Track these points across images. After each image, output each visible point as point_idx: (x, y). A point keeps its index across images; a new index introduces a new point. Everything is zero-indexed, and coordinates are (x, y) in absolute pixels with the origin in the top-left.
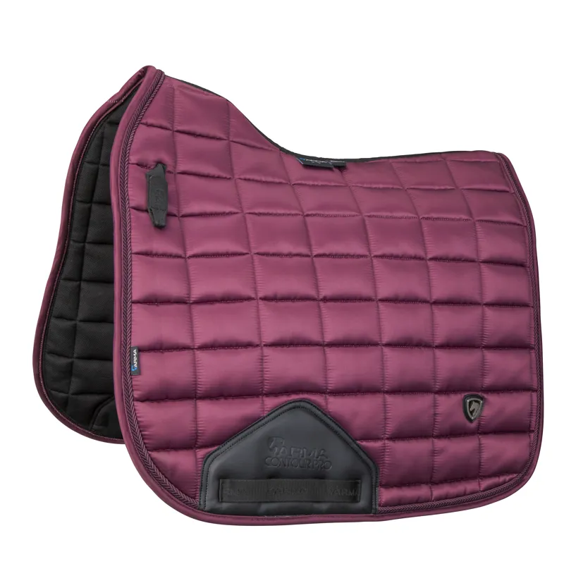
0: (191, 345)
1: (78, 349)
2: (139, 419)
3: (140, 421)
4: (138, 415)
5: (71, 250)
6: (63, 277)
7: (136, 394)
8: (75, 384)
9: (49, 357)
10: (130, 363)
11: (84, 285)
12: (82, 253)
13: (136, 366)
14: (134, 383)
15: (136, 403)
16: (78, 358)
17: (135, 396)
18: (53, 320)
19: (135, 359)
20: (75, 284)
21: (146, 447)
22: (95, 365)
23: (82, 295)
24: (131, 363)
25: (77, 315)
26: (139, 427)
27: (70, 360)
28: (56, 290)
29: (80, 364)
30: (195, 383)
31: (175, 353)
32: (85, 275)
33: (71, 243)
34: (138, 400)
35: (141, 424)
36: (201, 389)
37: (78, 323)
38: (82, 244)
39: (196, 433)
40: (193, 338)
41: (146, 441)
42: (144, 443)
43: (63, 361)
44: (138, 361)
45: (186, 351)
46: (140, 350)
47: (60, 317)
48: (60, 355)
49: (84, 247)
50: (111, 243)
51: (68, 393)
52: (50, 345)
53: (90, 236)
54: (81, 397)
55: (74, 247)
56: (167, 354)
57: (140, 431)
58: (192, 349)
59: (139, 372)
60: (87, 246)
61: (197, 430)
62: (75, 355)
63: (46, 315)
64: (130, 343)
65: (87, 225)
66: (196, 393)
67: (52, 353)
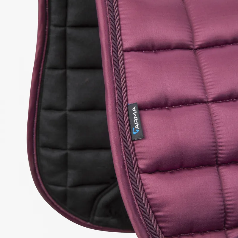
0: (203, 97)
1: (71, 141)
2: (149, 196)
3: (151, 199)
4: (147, 191)
5: (53, 36)
6: (48, 65)
7: (142, 164)
8: (72, 176)
9: (43, 151)
10: (129, 125)
11: (69, 73)
12: (63, 38)
13: (137, 127)
14: (137, 150)
15: (143, 176)
16: (72, 149)
17: (141, 167)
18: (43, 113)
19: (136, 118)
20: (61, 72)
21: (163, 233)
22: (89, 155)
23: (69, 84)
24: (131, 125)
25: (66, 105)
26: (151, 207)
27: (64, 152)
28: (42, 81)
29: (74, 155)
30: (216, 145)
31: (184, 108)
32: (69, 62)
33: (52, 28)
34: (145, 171)
35: (152, 202)
36: (224, 152)
37: (68, 113)
38: (62, 29)
39: (224, 209)
40: (205, 89)
41: (161, 225)
42: (160, 228)
43: (57, 154)
44: (140, 120)
45: (199, 106)
46: (141, 108)
47: (50, 108)
48: (54, 148)
49: (65, 31)
50: (95, 25)
51: (65, 186)
52: (43, 139)
53: (71, 19)
54: (79, 190)
55: (55, 31)
56: (174, 111)
57: (153, 212)
58: (206, 102)
59: (143, 136)
60: (69, 31)
61: (225, 205)
62: (69, 147)
63: (35, 108)
64: (127, 100)
65: (66, 6)
66: (217, 157)
67: (45, 146)
